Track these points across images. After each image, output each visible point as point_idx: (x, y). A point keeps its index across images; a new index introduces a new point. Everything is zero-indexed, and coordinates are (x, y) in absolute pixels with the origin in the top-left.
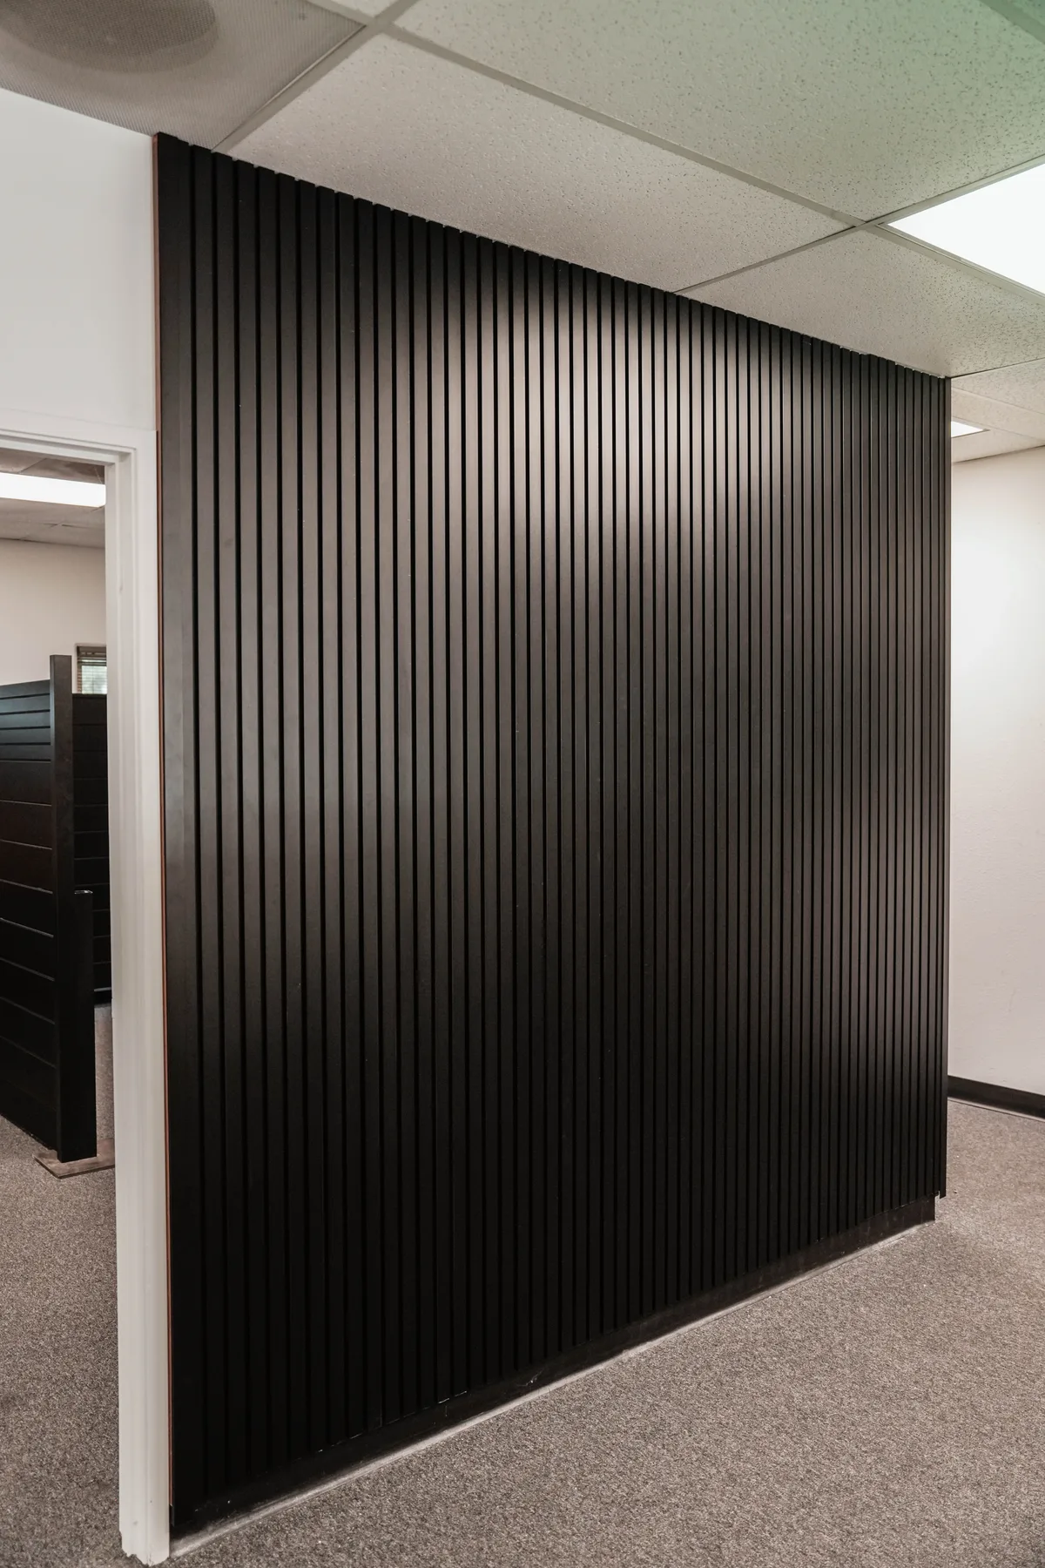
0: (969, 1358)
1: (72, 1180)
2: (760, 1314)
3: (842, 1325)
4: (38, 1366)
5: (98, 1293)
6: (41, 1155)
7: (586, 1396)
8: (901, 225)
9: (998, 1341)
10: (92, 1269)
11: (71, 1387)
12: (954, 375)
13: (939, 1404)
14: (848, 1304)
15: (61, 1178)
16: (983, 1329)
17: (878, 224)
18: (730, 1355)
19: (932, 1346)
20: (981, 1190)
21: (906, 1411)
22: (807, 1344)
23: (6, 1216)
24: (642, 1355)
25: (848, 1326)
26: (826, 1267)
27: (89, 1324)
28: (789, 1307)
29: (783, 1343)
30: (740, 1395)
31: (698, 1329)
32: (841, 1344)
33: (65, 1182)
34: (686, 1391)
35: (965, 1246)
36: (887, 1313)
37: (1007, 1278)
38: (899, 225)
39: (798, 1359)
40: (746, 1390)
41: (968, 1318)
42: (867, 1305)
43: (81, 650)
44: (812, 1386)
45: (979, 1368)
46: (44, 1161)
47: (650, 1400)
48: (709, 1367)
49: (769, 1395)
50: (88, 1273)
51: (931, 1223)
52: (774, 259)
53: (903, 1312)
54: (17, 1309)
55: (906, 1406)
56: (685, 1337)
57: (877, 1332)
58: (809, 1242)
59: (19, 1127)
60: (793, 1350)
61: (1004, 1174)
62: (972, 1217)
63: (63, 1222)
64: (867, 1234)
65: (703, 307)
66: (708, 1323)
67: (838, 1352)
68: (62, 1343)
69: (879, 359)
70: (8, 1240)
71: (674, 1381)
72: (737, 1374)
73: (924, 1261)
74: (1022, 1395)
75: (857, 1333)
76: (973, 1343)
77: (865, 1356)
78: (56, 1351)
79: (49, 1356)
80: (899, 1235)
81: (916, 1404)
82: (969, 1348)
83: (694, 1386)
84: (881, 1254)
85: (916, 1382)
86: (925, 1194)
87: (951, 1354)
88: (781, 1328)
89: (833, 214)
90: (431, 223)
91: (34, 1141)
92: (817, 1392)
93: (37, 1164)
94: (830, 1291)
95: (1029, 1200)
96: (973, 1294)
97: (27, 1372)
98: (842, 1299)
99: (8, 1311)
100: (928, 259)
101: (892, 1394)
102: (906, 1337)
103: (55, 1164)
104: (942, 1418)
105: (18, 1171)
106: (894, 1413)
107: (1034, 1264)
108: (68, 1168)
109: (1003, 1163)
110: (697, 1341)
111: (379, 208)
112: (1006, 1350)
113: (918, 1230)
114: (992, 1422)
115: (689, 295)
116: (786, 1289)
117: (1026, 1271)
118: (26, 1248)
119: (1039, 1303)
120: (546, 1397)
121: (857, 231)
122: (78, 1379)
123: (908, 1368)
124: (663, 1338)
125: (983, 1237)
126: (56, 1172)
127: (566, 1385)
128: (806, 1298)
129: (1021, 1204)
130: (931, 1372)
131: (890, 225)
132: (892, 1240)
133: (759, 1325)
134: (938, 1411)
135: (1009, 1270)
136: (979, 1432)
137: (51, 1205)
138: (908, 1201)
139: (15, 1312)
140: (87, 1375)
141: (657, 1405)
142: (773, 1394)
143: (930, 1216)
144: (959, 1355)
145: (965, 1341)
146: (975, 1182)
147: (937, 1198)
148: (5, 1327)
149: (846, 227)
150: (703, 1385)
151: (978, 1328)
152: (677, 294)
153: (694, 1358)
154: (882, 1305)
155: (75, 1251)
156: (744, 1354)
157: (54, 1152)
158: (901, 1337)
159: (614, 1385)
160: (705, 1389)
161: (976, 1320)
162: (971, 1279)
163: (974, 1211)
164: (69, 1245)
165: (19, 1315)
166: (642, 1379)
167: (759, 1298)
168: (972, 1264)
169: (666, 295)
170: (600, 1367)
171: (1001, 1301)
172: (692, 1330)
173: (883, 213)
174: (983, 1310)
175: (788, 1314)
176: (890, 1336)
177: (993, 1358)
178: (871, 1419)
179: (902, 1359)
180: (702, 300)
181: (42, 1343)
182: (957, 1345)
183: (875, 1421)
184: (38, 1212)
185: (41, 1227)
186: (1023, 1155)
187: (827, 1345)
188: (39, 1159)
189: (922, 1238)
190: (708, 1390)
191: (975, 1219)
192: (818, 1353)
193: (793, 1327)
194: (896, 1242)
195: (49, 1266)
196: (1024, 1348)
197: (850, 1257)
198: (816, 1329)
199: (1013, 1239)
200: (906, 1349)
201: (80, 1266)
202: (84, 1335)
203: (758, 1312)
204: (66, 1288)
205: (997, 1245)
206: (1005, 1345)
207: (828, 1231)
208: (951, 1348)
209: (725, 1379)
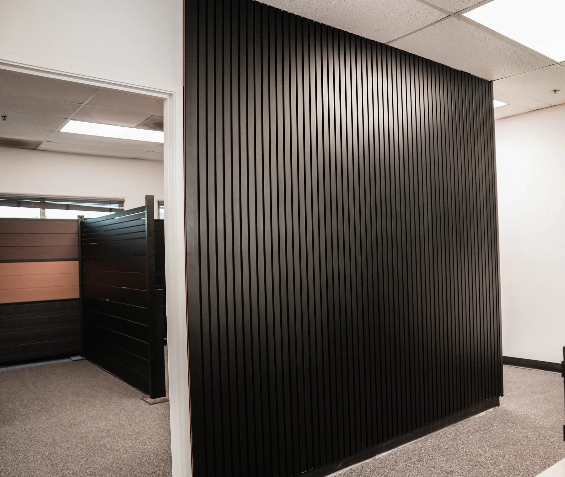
0: (512, 450)
1: (156, 405)
2: (431, 440)
3: (463, 442)
4: (141, 469)
5: (166, 444)
6: (143, 397)
7: (361, 471)
8: (468, 15)
9: (523, 444)
10: (163, 435)
11: (155, 475)
12: (494, 80)
13: (499, 466)
14: (465, 435)
15: (151, 404)
16: (517, 440)
17: (458, 14)
18: (419, 454)
19: (497, 447)
20: (518, 395)
21: (486, 469)
22: (449, 449)
23: (129, 418)
24: (384, 456)
25: (465, 442)
26: (457, 423)
27: (162, 454)
28: (442, 438)
29: (440, 449)
30: (422, 468)
31: (406, 447)
32: (462, 449)
33: (152, 406)
34: (401, 467)
35: (511, 414)
36: (480, 437)
37: (527, 423)
38: (467, 15)
39: (445, 455)
40: (425, 466)
41: (511, 437)
42: (473, 435)
43: (159, 202)
44: (451, 463)
45: (515, 453)
46: (144, 399)
47: (387, 471)
48: (411, 459)
49: (434, 467)
50: (162, 437)
51: (498, 407)
52: (421, 29)
53: (487, 437)
54: (133, 450)
55: (487, 467)
56: (401, 449)
57: (476, 444)
58: (450, 413)
59: (134, 387)
60: (443, 452)
61: (527, 389)
62: (514, 404)
63: (152, 420)
64: (473, 411)
65: (396, 50)
66: (410, 444)
67: (461, 451)
68: (151, 460)
69: (465, 73)
70: (130, 426)
71: (396, 464)
72: (421, 460)
73: (495, 419)
74: (531, 461)
75: (469, 445)
76: (513, 445)
77: (472, 452)
78: (149, 463)
79: (146, 465)
80: (486, 411)
81: (490, 466)
82: (511, 447)
83: (404, 465)
84: (479, 418)
85: (491, 459)
86: (495, 395)
87: (504, 449)
88: (439, 445)
89: (441, 10)
90: (290, 13)
91: (140, 392)
92: (453, 465)
93: (142, 400)
94: (458, 431)
95: (536, 397)
96: (514, 429)
97: (137, 471)
98: (463, 434)
99: (129, 450)
100: (479, 29)
101: (482, 464)
102: (488, 445)
103: (149, 400)
104: (501, 470)
105: (134, 403)
106: (482, 470)
107: (537, 418)
108: (154, 401)
109: (526, 386)
110: (406, 451)
111: (270, 7)
112: (526, 447)
113: (493, 409)
114: (519, 470)
115: (391, 45)
116: (441, 432)
117: (534, 420)
118: (137, 429)
119: (538, 430)
120: (345, 472)
121: (451, 17)
122: (158, 472)
123: (488, 455)
124: (392, 450)
125: (518, 410)
126: (149, 402)
127: (353, 468)
128: (449, 434)
129: (533, 399)
130: (497, 456)
131: (463, 15)
132: (483, 413)
133: (430, 444)
134: (499, 468)
135: (528, 421)
136: (515, 474)
137: (147, 414)
138: (489, 398)
139: (132, 451)
140: (161, 472)
141: (390, 473)
142: (435, 466)
143: (498, 404)
144: (508, 450)
145: (510, 445)
146: (515, 393)
147: (500, 397)
148: (128, 456)
149: (447, 15)
150: (408, 465)
151: (515, 440)
152: (386, 44)
153: (405, 456)
154: (478, 435)
155: (157, 429)
156: (424, 454)
157: (148, 396)
158: (486, 445)
159: (373, 467)
160: (409, 466)
161: (514, 438)
162: (513, 424)
163: (515, 402)
164: (154, 427)
165: (134, 452)
166: (384, 464)
167: (431, 435)
168: (513, 419)
169: (382, 45)
170: (367, 461)
171: (524, 431)
172: (404, 447)
173: (460, 10)
174: (517, 434)
175: (441, 440)
176: (481, 445)
177: (521, 450)
178: (473, 472)
179: (485, 452)
180: (396, 47)
181: (143, 461)
182: (507, 446)
183: (475, 473)
184: (142, 417)
185: (143, 421)
186: (534, 383)
187: (457, 449)
188: (143, 398)
189: (495, 412)
190: (410, 466)
191: (515, 405)
192: (454, 452)
193: (444, 444)
194: (485, 414)
195: (146, 435)
196: (533, 446)
197: (466, 420)
198: (453, 444)
199: (530, 410)
200: (487, 449)
201: (158, 435)
202: (160, 458)
203: (430, 440)
204: (153, 442)
205: (523, 413)
206: (525, 445)
207: (457, 410)
208: (505, 447)
209: (416, 462)
